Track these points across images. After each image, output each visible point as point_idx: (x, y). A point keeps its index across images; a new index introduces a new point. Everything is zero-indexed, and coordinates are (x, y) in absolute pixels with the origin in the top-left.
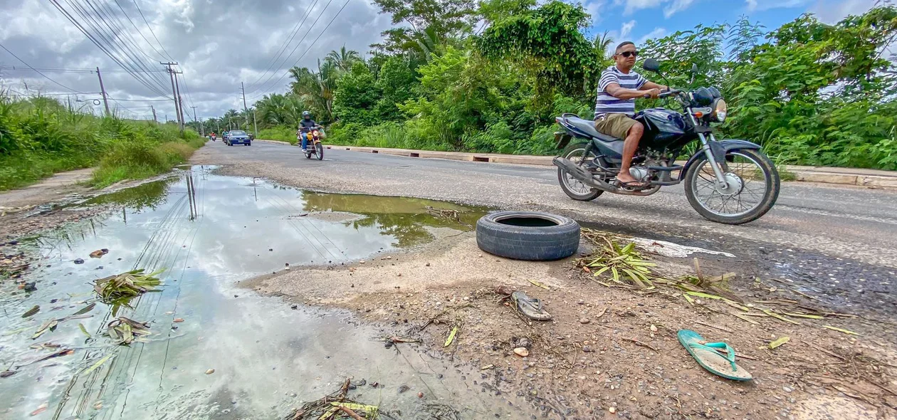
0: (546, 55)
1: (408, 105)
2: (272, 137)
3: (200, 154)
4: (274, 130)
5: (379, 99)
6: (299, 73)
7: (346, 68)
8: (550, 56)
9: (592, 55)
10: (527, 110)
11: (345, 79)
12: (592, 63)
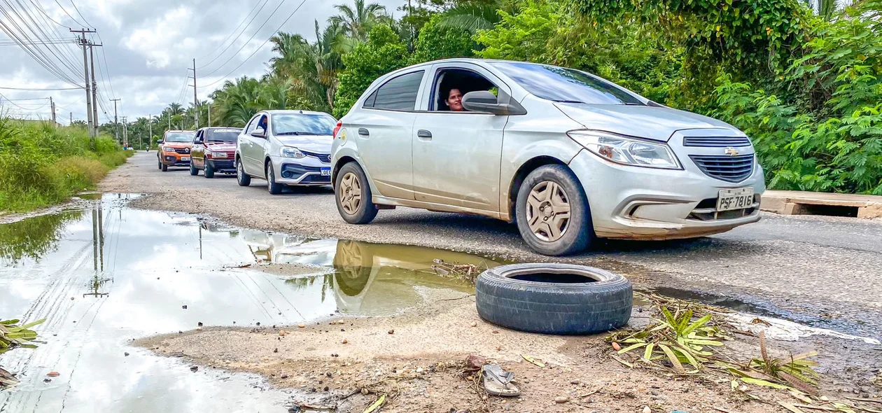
0: (697, 9)
3: (117, 176)
6: (288, 43)
7: (362, 34)
8: (706, 11)
9: (781, 9)
11: (358, 53)
12: (783, 23)
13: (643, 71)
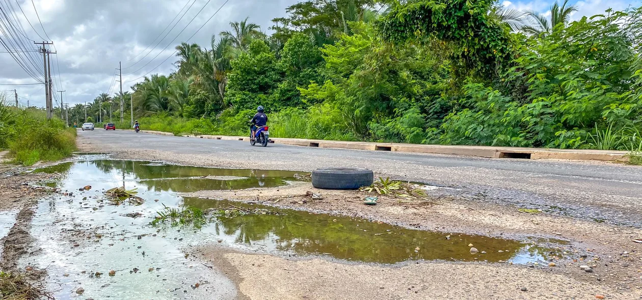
0: (453, 38)
1: (310, 90)
2: (151, 127)
4: (155, 119)
5: (280, 81)
7: (244, 45)
8: (458, 39)
9: (502, 39)
10: (443, 95)
11: (241, 59)
12: (503, 47)
13: (428, 74)
